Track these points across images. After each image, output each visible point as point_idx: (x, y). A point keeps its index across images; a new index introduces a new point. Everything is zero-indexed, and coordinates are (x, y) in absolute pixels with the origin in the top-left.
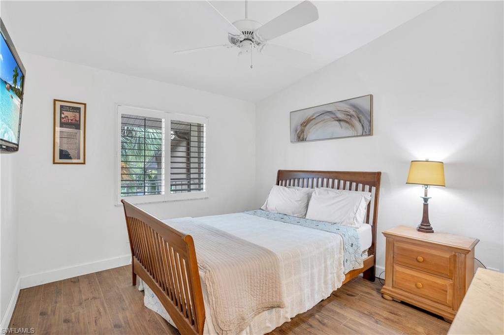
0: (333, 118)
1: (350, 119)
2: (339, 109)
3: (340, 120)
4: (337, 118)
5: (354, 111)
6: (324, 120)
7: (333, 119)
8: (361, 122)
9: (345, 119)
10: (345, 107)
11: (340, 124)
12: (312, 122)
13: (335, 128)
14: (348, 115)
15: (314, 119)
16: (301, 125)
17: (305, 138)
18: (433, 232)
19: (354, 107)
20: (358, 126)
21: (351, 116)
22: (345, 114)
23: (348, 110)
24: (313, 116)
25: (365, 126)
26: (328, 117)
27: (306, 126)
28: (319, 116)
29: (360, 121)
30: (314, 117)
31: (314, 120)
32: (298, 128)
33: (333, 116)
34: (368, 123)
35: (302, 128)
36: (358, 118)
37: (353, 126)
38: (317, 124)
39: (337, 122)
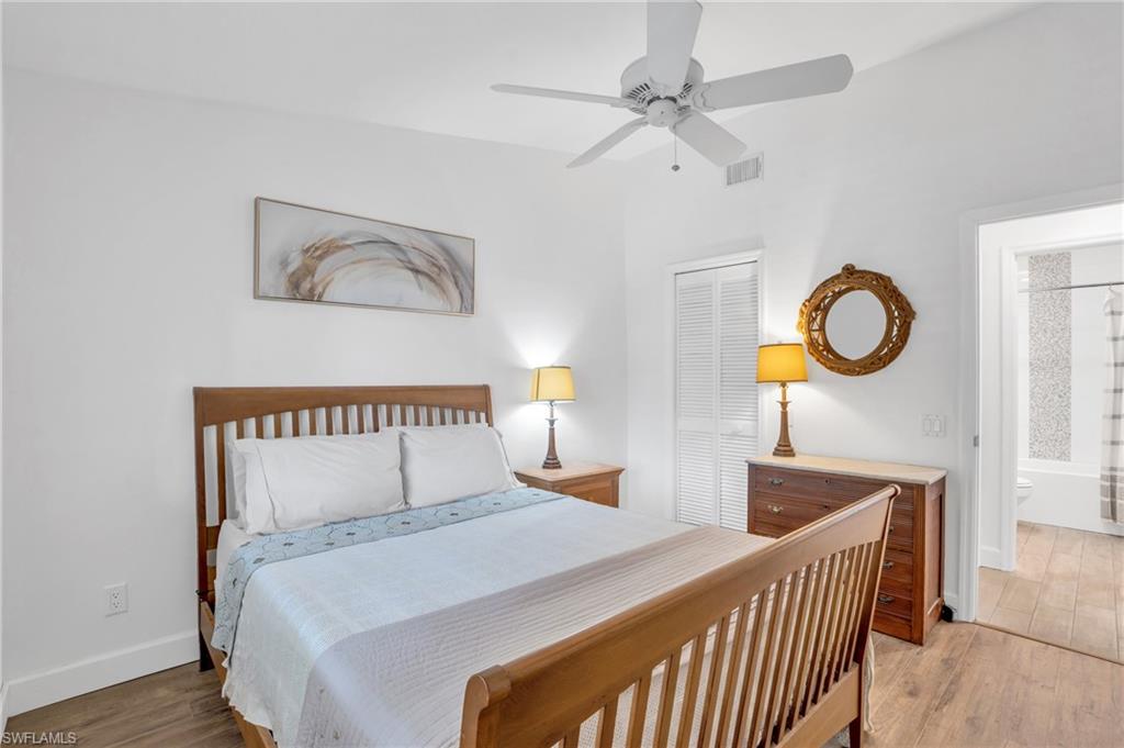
0: (401, 261)
1: (439, 275)
2: (416, 244)
3: (416, 271)
4: (410, 262)
5: (445, 260)
6: (378, 259)
7: (400, 264)
8: (458, 287)
9: (426, 270)
10: (427, 244)
11: (416, 278)
12: (344, 252)
13: (405, 286)
14: (434, 264)
15: (349, 246)
16: (307, 250)
17: (317, 292)
18: (560, 467)
19: (446, 251)
20: (454, 294)
21: (440, 268)
22: (428, 261)
23: (435, 254)
24: (343, 238)
25: (464, 295)
26: (388, 255)
27: (321, 258)
28: (363, 243)
29: (456, 284)
30: (348, 242)
31: (349, 250)
32: (293, 255)
33: (403, 258)
34: (470, 292)
35: (308, 262)
36: (454, 276)
37: (443, 291)
38: (359, 261)
39: (410, 273)
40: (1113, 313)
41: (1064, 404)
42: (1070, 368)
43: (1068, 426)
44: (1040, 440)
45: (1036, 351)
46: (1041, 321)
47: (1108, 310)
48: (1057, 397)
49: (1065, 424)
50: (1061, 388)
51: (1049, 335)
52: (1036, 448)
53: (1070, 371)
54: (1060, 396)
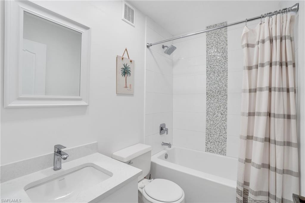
40: (248, 45)
41: (223, 119)
42: (227, 95)
43: (226, 133)
44: (211, 141)
45: (210, 85)
46: (212, 66)
47: (244, 42)
48: (220, 115)
49: (224, 132)
50: (222, 108)
51: (216, 74)
52: (209, 146)
53: (227, 98)
54: (222, 114)
